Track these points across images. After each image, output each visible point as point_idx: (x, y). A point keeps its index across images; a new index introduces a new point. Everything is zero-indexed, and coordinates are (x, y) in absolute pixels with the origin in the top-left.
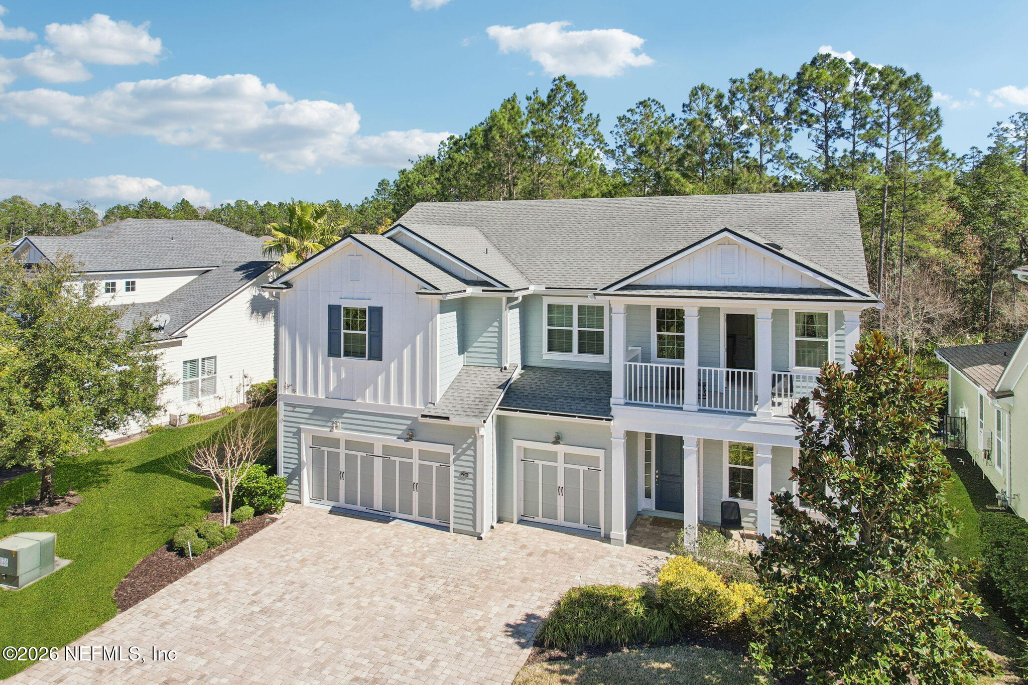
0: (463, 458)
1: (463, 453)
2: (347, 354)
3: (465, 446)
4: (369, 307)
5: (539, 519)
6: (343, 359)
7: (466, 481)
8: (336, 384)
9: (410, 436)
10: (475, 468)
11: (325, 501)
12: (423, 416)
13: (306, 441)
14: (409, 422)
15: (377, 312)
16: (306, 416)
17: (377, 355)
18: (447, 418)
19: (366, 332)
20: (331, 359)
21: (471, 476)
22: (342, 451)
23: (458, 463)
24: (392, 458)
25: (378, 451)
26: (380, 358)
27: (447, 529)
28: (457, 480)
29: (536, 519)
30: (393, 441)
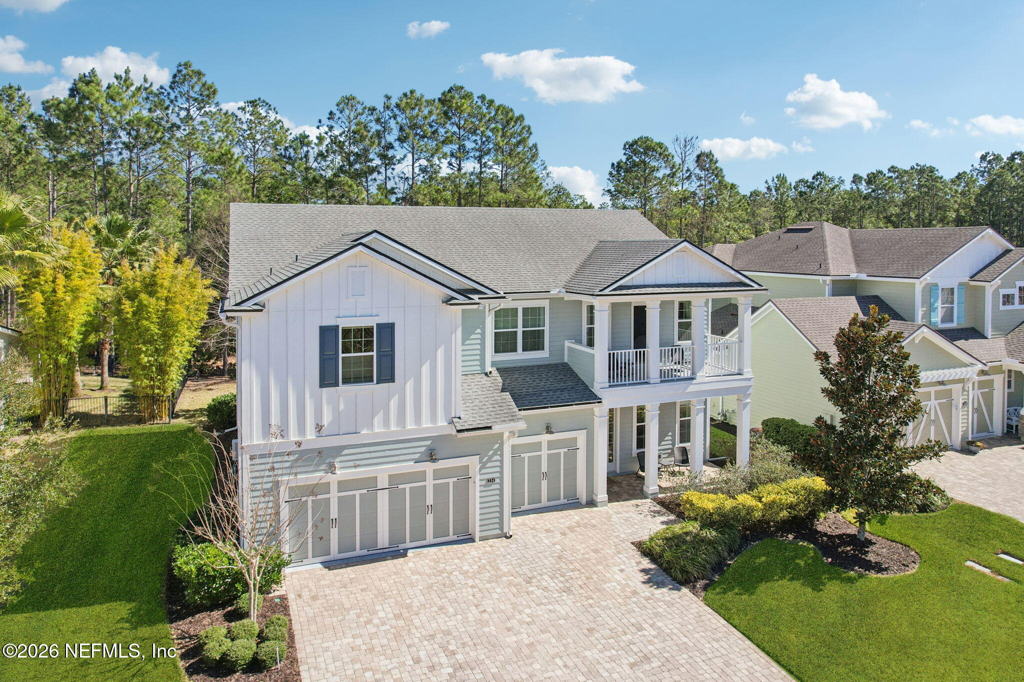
0: (489, 465)
1: (490, 460)
2: (346, 381)
3: (491, 453)
4: (377, 325)
5: (526, 507)
6: (342, 388)
7: (493, 487)
8: (331, 419)
9: (431, 456)
10: (501, 473)
11: (311, 559)
12: (459, 431)
13: (284, 495)
14: (428, 443)
15: (387, 330)
16: (287, 465)
17: (387, 375)
18: (490, 428)
19: (374, 353)
20: (324, 390)
21: (497, 481)
22: (334, 495)
23: (483, 471)
24: (400, 487)
25: (383, 482)
26: (392, 380)
27: (472, 540)
28: (483, 489)
29: (523, 508)
30: (409, 467)
